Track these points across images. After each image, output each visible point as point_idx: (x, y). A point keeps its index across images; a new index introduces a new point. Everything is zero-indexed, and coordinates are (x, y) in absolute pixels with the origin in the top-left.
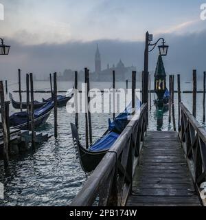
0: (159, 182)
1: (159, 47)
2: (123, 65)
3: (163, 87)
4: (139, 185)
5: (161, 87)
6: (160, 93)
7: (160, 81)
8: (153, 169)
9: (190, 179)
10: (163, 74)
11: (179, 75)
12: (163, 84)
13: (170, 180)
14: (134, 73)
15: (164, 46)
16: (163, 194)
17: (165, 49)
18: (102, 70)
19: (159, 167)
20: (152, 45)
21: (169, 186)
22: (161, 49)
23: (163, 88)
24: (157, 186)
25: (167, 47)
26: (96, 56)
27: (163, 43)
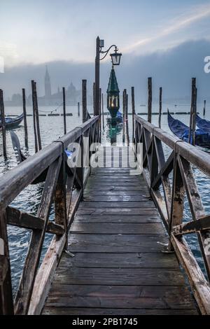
0: (111, 190)
1: (111, 55)
2: (74, 88)
3: (117, 104)
4: (90, 193)
5: (115, 104)
6: (114, 111)
7: (113, 98)
8: (106, 179)
9: (145, 187)
10: (115, 90)
11: (133, 88)
12: (117, 101)
13: (124, 188)
14: (84, 82)
15: (116, 55)
16: (116, 200)
17: (118, 57)
18: (52, 93)
19: (112, 177)
20: (103, 52)
21: (123, 193)
22: (114, 57)
23: (117, 106)
24: (109, 193)
25: (120, 55)
26: (46, 79)
27: (116, 51)
